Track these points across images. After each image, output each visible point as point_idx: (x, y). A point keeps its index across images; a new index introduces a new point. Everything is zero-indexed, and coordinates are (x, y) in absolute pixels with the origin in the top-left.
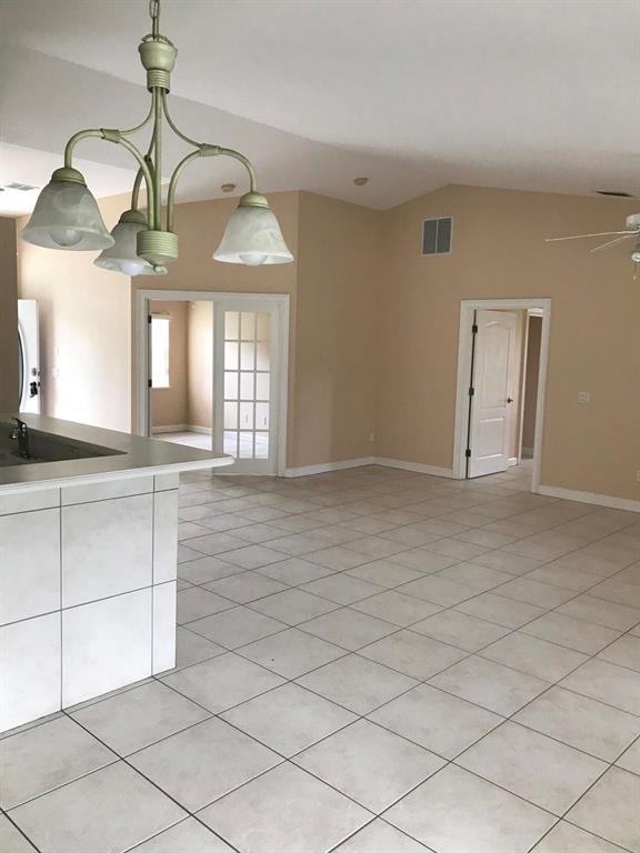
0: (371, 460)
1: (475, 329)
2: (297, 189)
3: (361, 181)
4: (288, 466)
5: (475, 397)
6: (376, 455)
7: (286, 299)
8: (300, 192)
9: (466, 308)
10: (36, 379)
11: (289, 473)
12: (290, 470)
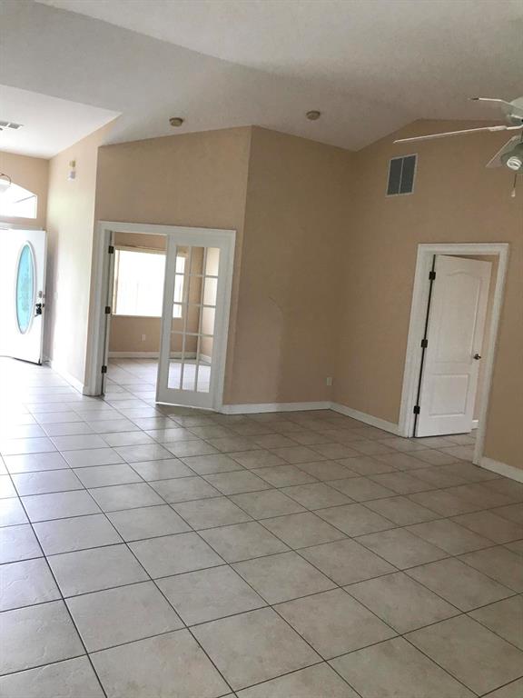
0: (327, 405)
1: (432, 276)
2: (250, 125)
3: (314, 115)
4: (225, 402)
5: (428, 349)
6: (334, 400)
7: (233, 234)
8: (253, 127)
9: (424, 252)
10: (40, 301)
11: (227, 410)
12: (227, 407)
